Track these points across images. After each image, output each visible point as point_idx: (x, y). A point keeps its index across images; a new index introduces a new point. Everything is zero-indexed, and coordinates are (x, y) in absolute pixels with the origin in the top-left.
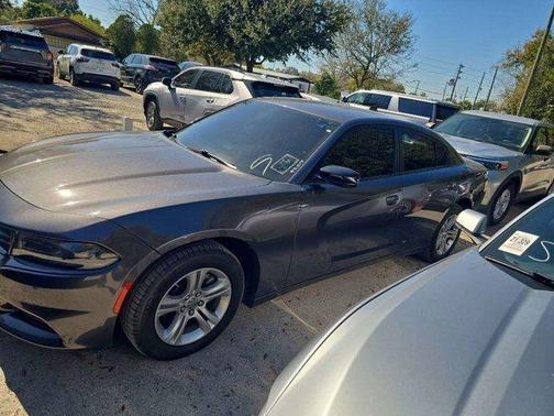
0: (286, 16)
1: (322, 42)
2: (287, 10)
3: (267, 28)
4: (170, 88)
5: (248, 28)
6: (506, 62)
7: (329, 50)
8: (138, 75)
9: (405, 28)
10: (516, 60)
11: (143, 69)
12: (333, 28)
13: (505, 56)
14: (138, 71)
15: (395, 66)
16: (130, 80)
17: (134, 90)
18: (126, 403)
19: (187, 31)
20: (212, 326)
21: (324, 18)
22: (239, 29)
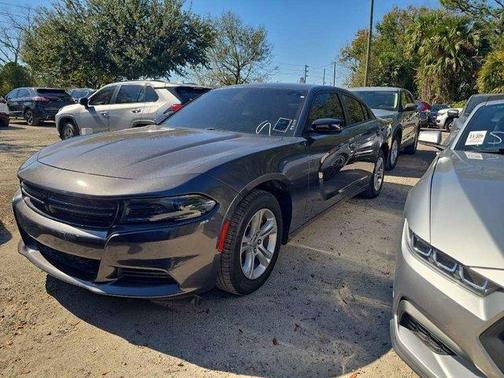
0: (161, 38)
1: (196, 58)
2: (162, 33)
3: (148, 50)
4: (87, 108)
5: (130, 51)
6: (342, 58)
7: (203, 64)
8: (27, 108)
9: (262, 38)
10: (349, 55)
11: (32, 101)
12: (203, 45)
13: (340, 54)
14: (27, 104)
15: (261, 71)
16: (17, 115)
17: (26, 124)
18: (240, 327)
19: (65, 61)
20: (269, 261)
21: (194, 36)
22: (120, 54)
